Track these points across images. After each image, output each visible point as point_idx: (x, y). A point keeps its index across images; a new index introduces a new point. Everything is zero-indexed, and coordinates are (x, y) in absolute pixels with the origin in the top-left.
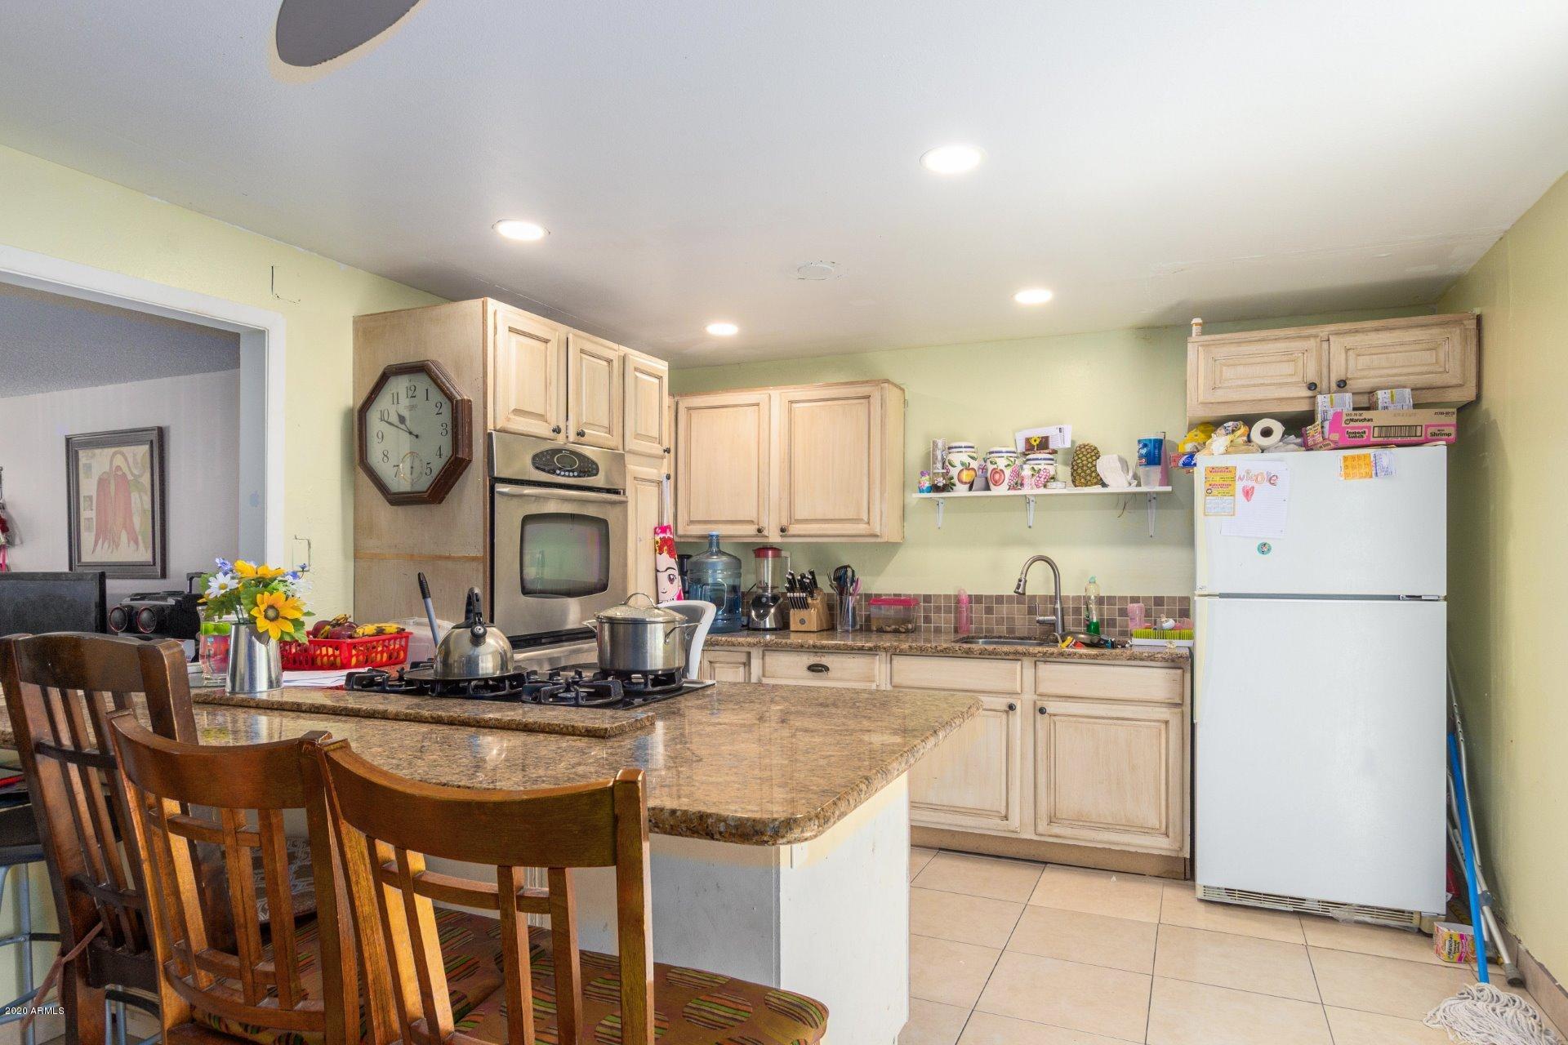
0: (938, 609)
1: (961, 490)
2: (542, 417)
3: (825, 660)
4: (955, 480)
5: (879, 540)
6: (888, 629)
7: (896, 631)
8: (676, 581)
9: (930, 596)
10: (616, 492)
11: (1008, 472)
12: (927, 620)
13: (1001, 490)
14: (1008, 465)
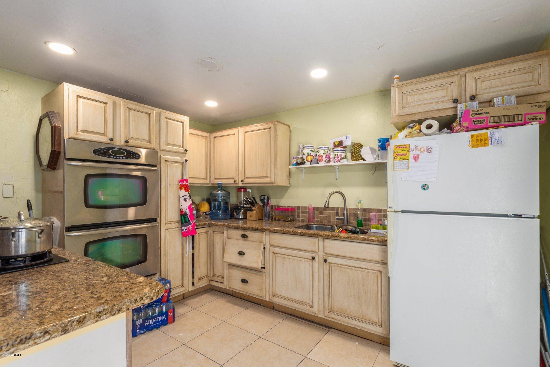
0: (302, 212)
1: (307, 164)
2: (103, 134)
3: (247, 233)
4: (305, 160)
5: (274, 185)
6: (282, 220)
7: (284, 221)
8: (188, 201)
9: (300, 207)
10: (155, 166)
11: (324, 156)
12: (299, 216)
13: (322, 164)
14: (325, 153)
